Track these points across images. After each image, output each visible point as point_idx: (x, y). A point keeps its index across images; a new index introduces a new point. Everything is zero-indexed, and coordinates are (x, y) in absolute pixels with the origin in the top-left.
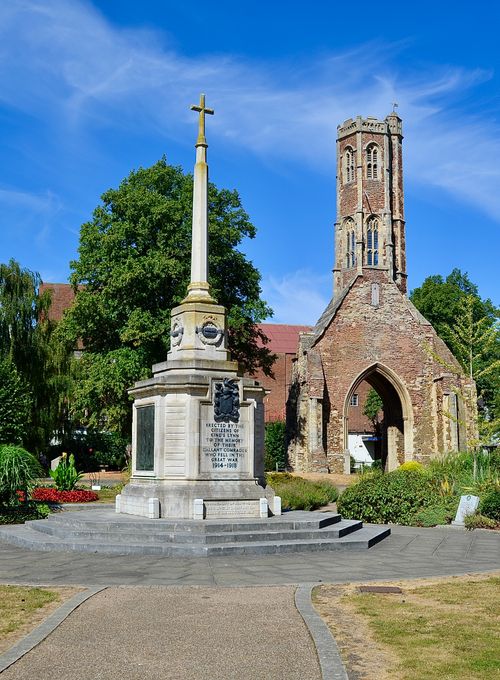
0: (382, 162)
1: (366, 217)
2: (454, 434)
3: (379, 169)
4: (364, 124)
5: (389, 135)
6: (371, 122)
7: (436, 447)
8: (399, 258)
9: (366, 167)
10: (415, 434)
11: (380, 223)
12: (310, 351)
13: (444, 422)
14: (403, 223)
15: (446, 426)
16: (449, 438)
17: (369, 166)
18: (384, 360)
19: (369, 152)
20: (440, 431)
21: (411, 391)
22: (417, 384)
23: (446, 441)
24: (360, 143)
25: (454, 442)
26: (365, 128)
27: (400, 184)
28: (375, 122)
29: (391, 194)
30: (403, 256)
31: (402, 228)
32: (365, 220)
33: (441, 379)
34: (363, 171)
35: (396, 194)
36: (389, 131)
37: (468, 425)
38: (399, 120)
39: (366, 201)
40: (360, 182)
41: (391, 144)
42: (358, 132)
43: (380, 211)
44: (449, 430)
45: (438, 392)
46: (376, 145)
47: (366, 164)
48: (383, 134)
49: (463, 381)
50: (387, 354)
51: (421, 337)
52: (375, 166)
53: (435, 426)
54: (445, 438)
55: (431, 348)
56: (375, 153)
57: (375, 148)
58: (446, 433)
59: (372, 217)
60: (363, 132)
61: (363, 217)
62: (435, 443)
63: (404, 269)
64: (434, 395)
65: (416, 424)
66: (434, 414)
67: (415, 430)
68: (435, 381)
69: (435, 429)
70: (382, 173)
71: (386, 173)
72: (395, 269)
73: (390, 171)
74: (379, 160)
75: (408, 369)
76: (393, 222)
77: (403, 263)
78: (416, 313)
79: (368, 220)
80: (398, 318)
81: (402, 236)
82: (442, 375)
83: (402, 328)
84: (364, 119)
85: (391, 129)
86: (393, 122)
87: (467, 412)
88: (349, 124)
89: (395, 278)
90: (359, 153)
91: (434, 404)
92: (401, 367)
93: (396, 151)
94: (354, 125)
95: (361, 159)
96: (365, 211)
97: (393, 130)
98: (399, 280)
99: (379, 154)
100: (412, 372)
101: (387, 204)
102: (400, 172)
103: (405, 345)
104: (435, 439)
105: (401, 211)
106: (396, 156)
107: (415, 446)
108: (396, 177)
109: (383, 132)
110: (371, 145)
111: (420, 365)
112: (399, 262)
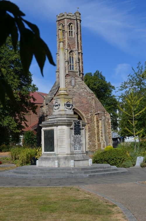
0: (74, 31)
1: (69, 51)
2: (103, 135)
3: (73, 33)
4: (67, 15)
5: (77, 20)
6: (69, 14)
7: (97, 140)
8: (81, 67)
9: (68, 32)
10: (89, 135)
11: (74, 54)
12: (49, 104)
13: (100, 130)
14: (82, 54)
15: (101, 132)
16: (102, 136)
17: (70, 32)
18: (77, 107)
19: (69, 26)
20: (98, 133)
21: (87, 119)
22: (89, 116)
23: (101, 137)
24: (66, 23)
25: (104, 138)
26: (68, 17)
27: (81, 39)
28: (71, 15)
29: (78, 42)
31: (82, 56)
32: (68, 52)
33: (98, 114)
34: (67, 34)
35: (79, 43)
36: (76, 18)
37: (108, 131)
38: (80, 14)
39: (69, 45)
40: (66, 38)
41: (77, 23)
42: (65, 18)
43: (74, 49)
44: (102, 133)
45: (97, 119)
46: (72, 24)
47: (68, 31)
48: (75, 20)
49: (106, 115)
50: (78, 104)
51: (90, 98)
52: (72, 32)
53: (96, 132)
54: (100, 136)
55: (94, 102)
56: (72, 27)
57: (72, 25)
58: (100, 134)
59: (71, 51)
60: (67, 18)
61: (68, 51)
62: (96, 138)
63: (83, 72)
64: (95, 120)
65: (89, 131)
66: (96, 127)
67: (89, 133)
68: (96, 115)
69: (96, 133)
70: (75, 34)
71: (76, 35)
72: (80, 72)
73: (77, 34)
74: (73, 29)
75: (86, 110)
76: (79, 53)
77: (82, 69)
78: (88, 88)
79: (70, 53)
80: (82, 90)
81: (82, 59)
82: (99, 112)
83: (83, 94)
84: (68, 14)
85: (77, 17)
86: (78, 15)
87: (107, 126)
88: (62, 15)
90: (66, 27)
91: (95, 123)
92: (83, 109)
93: (79, 26)
94: (63, 15)
95: (66, 29)
96: (68, 49)
97: (78, 18)
98: (81, 76)
99: (73, 27)
100: (87, 111)
101: (76, 47)
102: (81, 34)
103: (85, 101)
104: (96, 137)
105: (81, 49)
106: (79, 28)
107: (89, 140)
108: (79, 36)
109: (75, 19)
110: (70, 24)
111: (90, 108)
112: (81, 69)
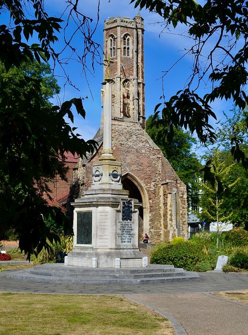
0: (132, 47)
1: (123, 80)
2: (174, 218)
3: (130, 50)
4: (122, 21)
5: (137, 29)
6: (125, 20)
7: (162, 225)
8: (141, 107)
9: (123, 49)
10: (150, 217)
11: (131, 85)
12: (88, 165)
13: (168, 210)
14: (144, 85)
15: (169, 213)
16: (171, 220)
17: (125, 48)
18: (132, 171)
19: (125, 39)
20: (165, 215)
21: (148, 191)
22: (152, 186)
23: (169, 222)
24: (119, 33)
25: (174, 223)
26: (122, 24)
27: (142, 60)
28: (128, 20)
29: (137, 66)
30: (143, 106)
31: (143, 88)
32: (122, 82)
33: (167, 184)
34: (121, 51)
35: (140, 66)
36: (136, 26)
37: (181, 212)
38: (142, 20)
39: (123, 71)
40: (119, 58)
41: (137, 34)
42: (119, 26)
43: (131, 77)
44: (171, 215)
45: (164, 192)
46: (129, 35)
47: (123, 47)
48: (133, 29)
49: (179, 185)
50: (134, 167)
51: (154, 157)
52: (128, 48)
53: (162, 212)
54: (168, 220)
55: (160, 164)
56: (128, 40)
57: (128, 37)
58: (169, 217)
59: (126, 81)
60: (121, 26)
61: (121, 81)
62: (162, 223)
63: (144, 114)
64: (161, 193)
65: (151, 211)
66: (162, 205)
67: (150, 215)
68: (162, 185)
69: (162, 214)
70: (133, 53)
71: (135, 53)
72: (139, 114)
73: (137, 52)
74: (131, 44)
75: (146, 177)
76: (139, 83)
77: (144, 110)
78: (151, 141)
79: (124, 83)
80: (141, 144)
81: (143, 93)
82: (168, 181)
83: (143, 151)
84: (122, 19)
85: (138, 25)
86: (139, 21)
87: (181, 204)
88: (113, 21)
89: (139, 120)
90: (119, 39)
91: (162, 199)
92: (142, 176)
93: (140, 39)
94: (115, 21)
95: (120, 44)
96: (122, 76)
97: (139, 26)
98: (141, 121)
99: (131, 41)
100: (148, 179)
101: (135, 73)
102: (142, 52)
103: (145, 162)
104: (162, 220)
105: (143, 77)
106: (140, 42)
107: (150, 225)
108: (140, 55)
109: (133, 27)
110: (126, 35)
111: (154, 174)
112: (141, 109)
